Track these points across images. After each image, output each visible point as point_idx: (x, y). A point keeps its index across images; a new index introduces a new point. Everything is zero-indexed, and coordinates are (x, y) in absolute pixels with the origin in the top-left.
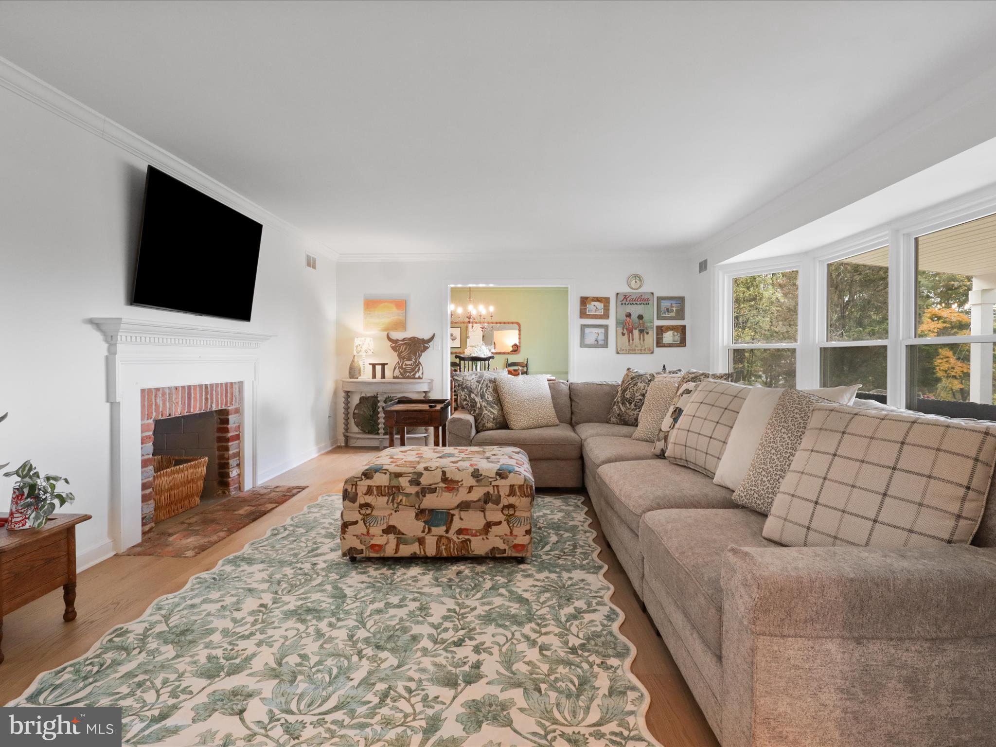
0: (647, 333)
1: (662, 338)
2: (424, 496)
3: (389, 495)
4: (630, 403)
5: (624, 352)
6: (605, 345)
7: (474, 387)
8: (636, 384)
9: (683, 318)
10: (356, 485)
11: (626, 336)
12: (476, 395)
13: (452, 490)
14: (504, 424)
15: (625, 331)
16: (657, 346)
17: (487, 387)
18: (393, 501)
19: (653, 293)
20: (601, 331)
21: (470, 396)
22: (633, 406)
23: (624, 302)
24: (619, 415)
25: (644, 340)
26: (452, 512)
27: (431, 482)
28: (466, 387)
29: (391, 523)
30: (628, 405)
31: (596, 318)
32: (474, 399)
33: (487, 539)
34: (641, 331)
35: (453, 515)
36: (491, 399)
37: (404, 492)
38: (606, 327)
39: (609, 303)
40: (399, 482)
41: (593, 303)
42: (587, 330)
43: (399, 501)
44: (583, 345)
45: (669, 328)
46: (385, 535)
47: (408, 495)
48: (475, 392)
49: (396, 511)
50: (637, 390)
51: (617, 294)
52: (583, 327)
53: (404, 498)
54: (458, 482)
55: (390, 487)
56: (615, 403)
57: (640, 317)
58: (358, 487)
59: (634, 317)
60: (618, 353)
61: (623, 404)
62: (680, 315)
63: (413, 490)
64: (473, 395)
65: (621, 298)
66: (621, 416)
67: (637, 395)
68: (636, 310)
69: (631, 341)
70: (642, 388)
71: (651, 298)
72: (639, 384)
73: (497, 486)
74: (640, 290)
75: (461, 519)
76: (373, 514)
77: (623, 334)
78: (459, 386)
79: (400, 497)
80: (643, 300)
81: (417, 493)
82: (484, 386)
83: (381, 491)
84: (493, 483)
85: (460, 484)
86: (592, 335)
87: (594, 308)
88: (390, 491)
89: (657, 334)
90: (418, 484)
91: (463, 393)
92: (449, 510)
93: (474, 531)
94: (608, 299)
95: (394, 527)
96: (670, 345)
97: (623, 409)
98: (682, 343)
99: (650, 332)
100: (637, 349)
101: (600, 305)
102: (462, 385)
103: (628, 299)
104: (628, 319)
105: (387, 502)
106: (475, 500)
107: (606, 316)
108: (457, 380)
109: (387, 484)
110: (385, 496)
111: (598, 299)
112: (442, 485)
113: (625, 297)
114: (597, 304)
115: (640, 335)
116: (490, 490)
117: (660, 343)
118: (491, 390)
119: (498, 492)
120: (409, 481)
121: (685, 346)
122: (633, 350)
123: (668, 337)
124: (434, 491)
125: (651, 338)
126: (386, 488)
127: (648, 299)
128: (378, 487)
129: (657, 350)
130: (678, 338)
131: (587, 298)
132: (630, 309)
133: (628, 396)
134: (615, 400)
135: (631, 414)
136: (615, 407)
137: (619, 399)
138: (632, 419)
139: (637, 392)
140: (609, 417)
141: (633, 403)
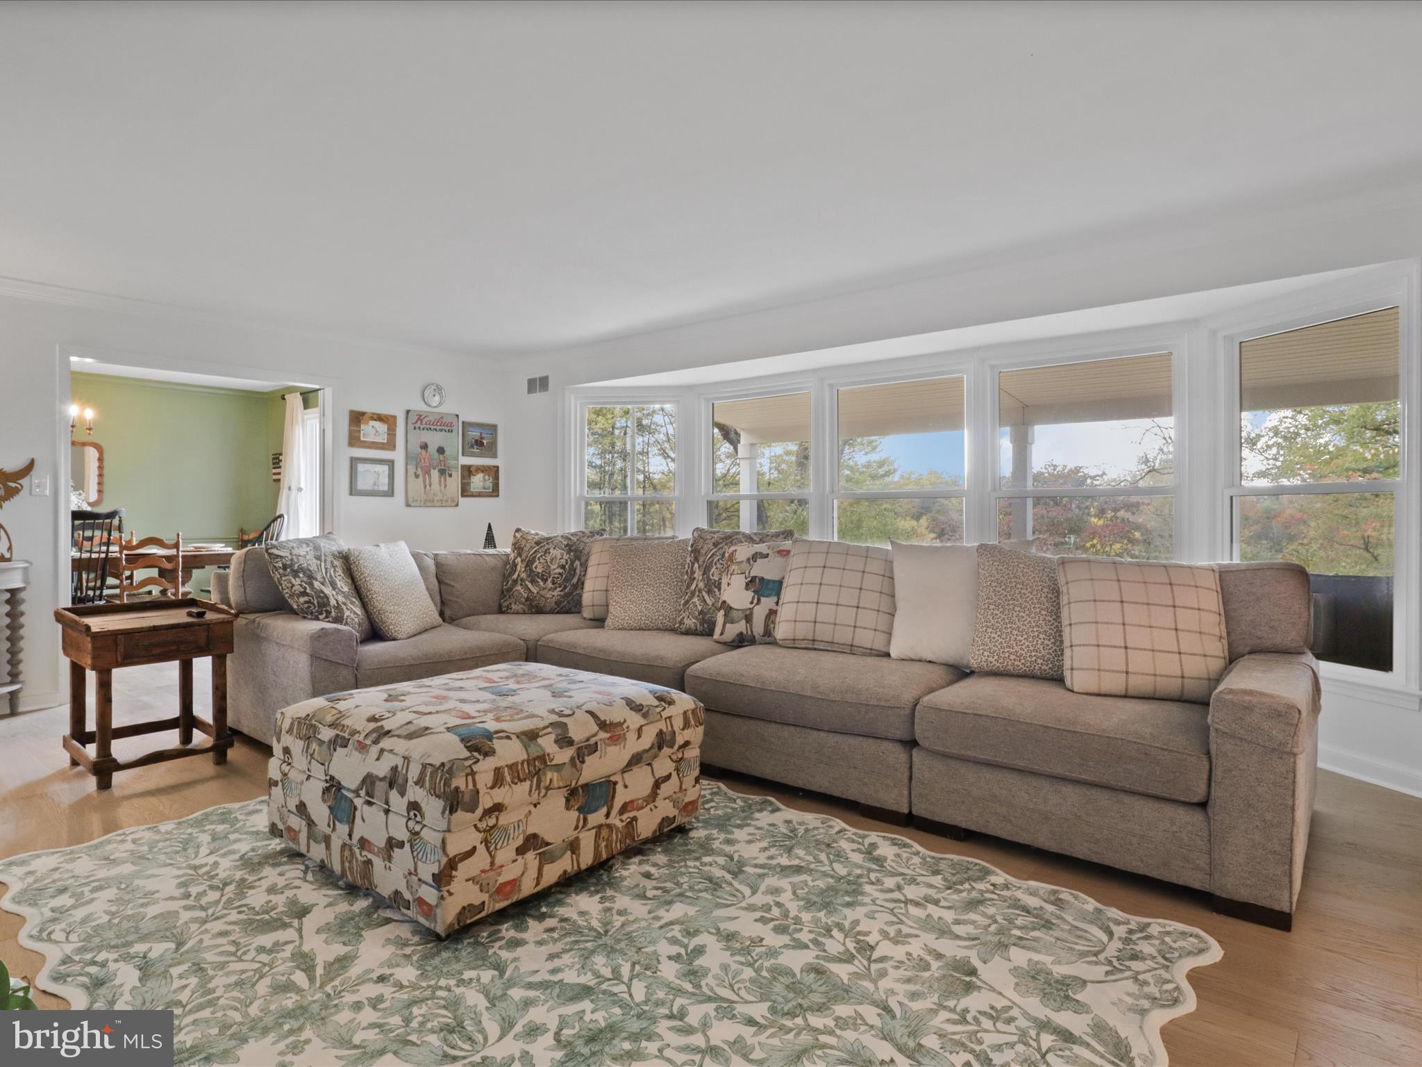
0: (450, 476)
1: (469, 484)
2: (583, 762)
3: (530, 776)
4: (545, 581)
5: (418, 504)
6: (390, 493)
7: (313, 568)
8: (547, 552)
9: (494, 456)
10: (473, 773)
11: (421, 478)
12: (322, 584)
13: (617, 740)
14: (375, 633)
15: (419, 472)
16: (463, 496)
17: (334, 567)
18: (538, 787)
19: (457, 416)
20: (384, 469)
21: (311, 585)
22: (549, 584)
23: (418, 425)
24: (527, 599)
25: (445, 486)
26: (612, 779)
27: (587, 734)
28: (301, 569)
29: (530, 831)
30: (541, 583)
31: (376, 448)
32: (322, 592)
33: (656, 807)
34: (442, 472)
35: (615, 783)
36: (346, 589)
37: (554, 763)
38: (391, 464)
39: (395, 423)
40: (540, 746)
41: (372, 423)
42: (361, 467)
43: (548, 783)
44: (353, 491)
45: (481, 469)
46: (520, 858)
47: (559, 768)
48: (319, 577)
49: (535, 806)
50: (552, 560)
51: (408, 412)
52: (354, 462)
53: (555, 774)
54: (620, 724)
55: (530, 762)
56: (515, 582)
57: (441, 451)
58: (477, 777)
59: (433, 449)
60: (408, 505)
61: (532, 582)
62: (491, 450)
63: (563, 756)
64: (316, 584)
65: (413, 418)
66: (532, 600)
67: (552, 567)
68: (435, 439)
69: (428, 487)
70: (559, 556)
71: (455, 423)
72: (551, 550)
73: (670, 717)
74: (441, 410)
75: (626, 787)
76: (500, 823)
77: (417, 476)
78: (285, 567)
79: (549, 775)
80: (443, 424)
81: (572, 759)
82: (329, 566)
83: (517, 773)
84: (665, 714)
85: (625, 726)
86: (372, 476)
87: (373, 431)
88: (532, 769)
89: (463, 477)
90: (571, 743)
91: (296, 582)
92: (609, 776)
93: (640, 801)
94: (395, 417)
95: (535, 836)
96: (479, 495)
97: (534, 590)
98: (495, 492)
99: (454, 474)
100: (436, 499)
101: (382, 427)
102: (291, 565)
103: (424, 422)
104: (423, 452)
105: (530, 791)
106: (647, 747)
107: (390, 445)
108: (278, 556)
109: (525, 757)
110: (525, 780)
111: (380, 418)
112: (603, 735)
113: (420, 418)
114: (377, 424)
115: (440, 478)
116: (662, 725)
117: (465, 492)
118: (340, 573)
119: (672, 727)
120: (556, 742)
121: (498, 496)
122: (430, 501)
123: (478, 482)
124: (593, 749)
125: (455, 482)
126: (525, 764)
127: (451, 424)
128: (510, 767)
129: (462, 501)
130: (489, 484)
131: (363, 414)
132: (427, 437)
133: (539, 570)
134: (515, 576)
135: (549, 596)
136: (519, 588)
137: (524, 575)
138: (551, 604)
139: (551, 562)
140: (506, 604)
141: (549, 580)
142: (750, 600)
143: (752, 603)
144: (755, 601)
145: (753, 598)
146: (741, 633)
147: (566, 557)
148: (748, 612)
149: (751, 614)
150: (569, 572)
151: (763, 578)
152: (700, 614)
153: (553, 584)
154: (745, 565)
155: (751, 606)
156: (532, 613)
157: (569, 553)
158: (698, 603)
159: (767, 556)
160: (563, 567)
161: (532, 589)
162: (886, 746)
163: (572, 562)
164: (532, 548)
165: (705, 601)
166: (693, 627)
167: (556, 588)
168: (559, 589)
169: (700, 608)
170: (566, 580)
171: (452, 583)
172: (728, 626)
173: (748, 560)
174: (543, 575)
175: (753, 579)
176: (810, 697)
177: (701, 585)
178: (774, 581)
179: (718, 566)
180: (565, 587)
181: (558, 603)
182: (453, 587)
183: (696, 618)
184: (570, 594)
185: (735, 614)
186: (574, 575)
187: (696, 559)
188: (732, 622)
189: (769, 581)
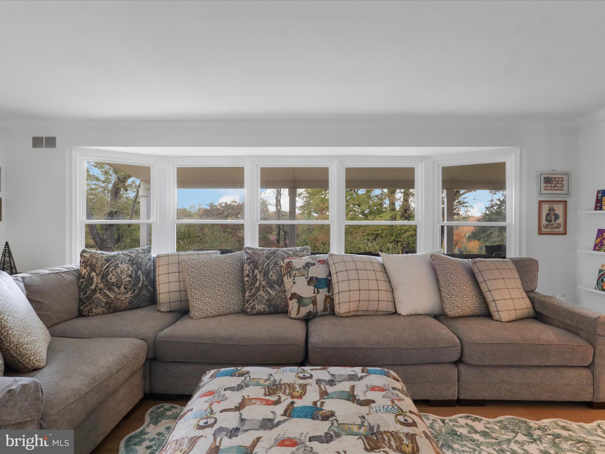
4: (119, 288)
8: (116, 266)
22: (122, 290)
24: (106, 303)
30: (117, 290)
50: (122, 272)
56: (94, 291)
61: (110, 289)
66: (110, 304)
67: (123, 277)
70: (126, 269)
72: (120, 265)
97: (112, 295)
121: (1, 220)
133: (114, 280)
134: (93, 287)
135: (123, 298)
136: (98, 295)
137: (101, 286)
138: (126, 303)
139: (121, 274)
140: (87, 309)
141: (122, 287)
142: (313, 291)
143: (314, 293)
144: (316, 292)
145: (315, 290)
146: (310, 311)
147: (131, 269)
148: (314, 299)
149: (316, 299)
150: (135, 280)
151: (317, 278)
152: (267, 301)
153: (125, 289)
154: (302, 271)
155: (315, 295)
156: (110, 313)
157: (132, 265)
158: (264, 295)
159: (314, 264)
160: (130, 276)
161: (110, 295)
162: (446, 367)
163: (136, 273)
164: (103, 264)
165: (269, 293)
166: (262, 310)
167: (128, 292)
168: (130, 292)
169: (267, 298)
170: (135, 285)
171: (41, 300)
172: (302, 308)
173: (304, 267)
174: (117, 284)
175: (312, 278)
176: (404, 348)
177: (264, 283)
178: (323, 279)
179: (274, 271)
180: (134, 291)
181: (130, 303)
182: (41, 303)
183: (265, 305)
184: (138, 295)
185: (305, 301)
186: (139, 281)
187: (256, 267)
188: (305, 306)
189: (321, 279)
